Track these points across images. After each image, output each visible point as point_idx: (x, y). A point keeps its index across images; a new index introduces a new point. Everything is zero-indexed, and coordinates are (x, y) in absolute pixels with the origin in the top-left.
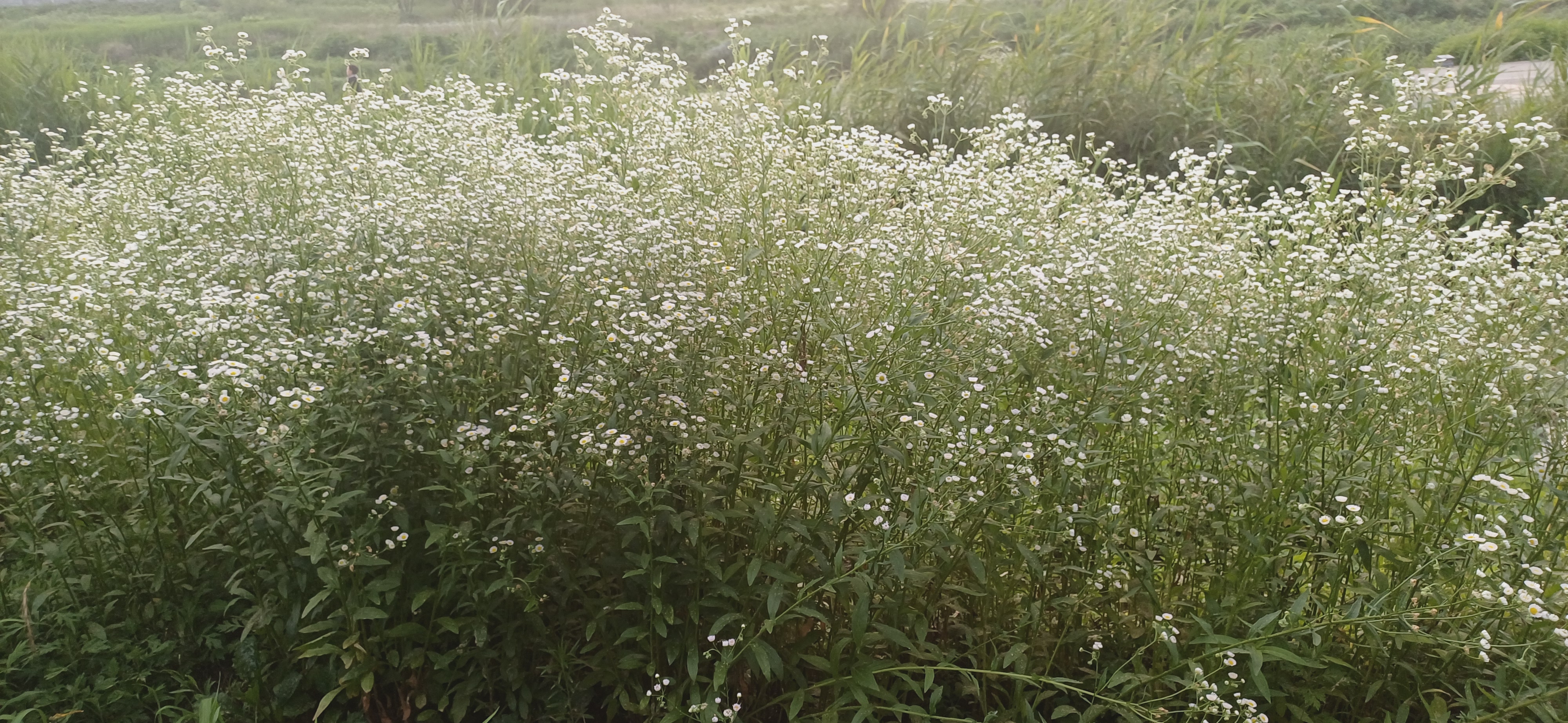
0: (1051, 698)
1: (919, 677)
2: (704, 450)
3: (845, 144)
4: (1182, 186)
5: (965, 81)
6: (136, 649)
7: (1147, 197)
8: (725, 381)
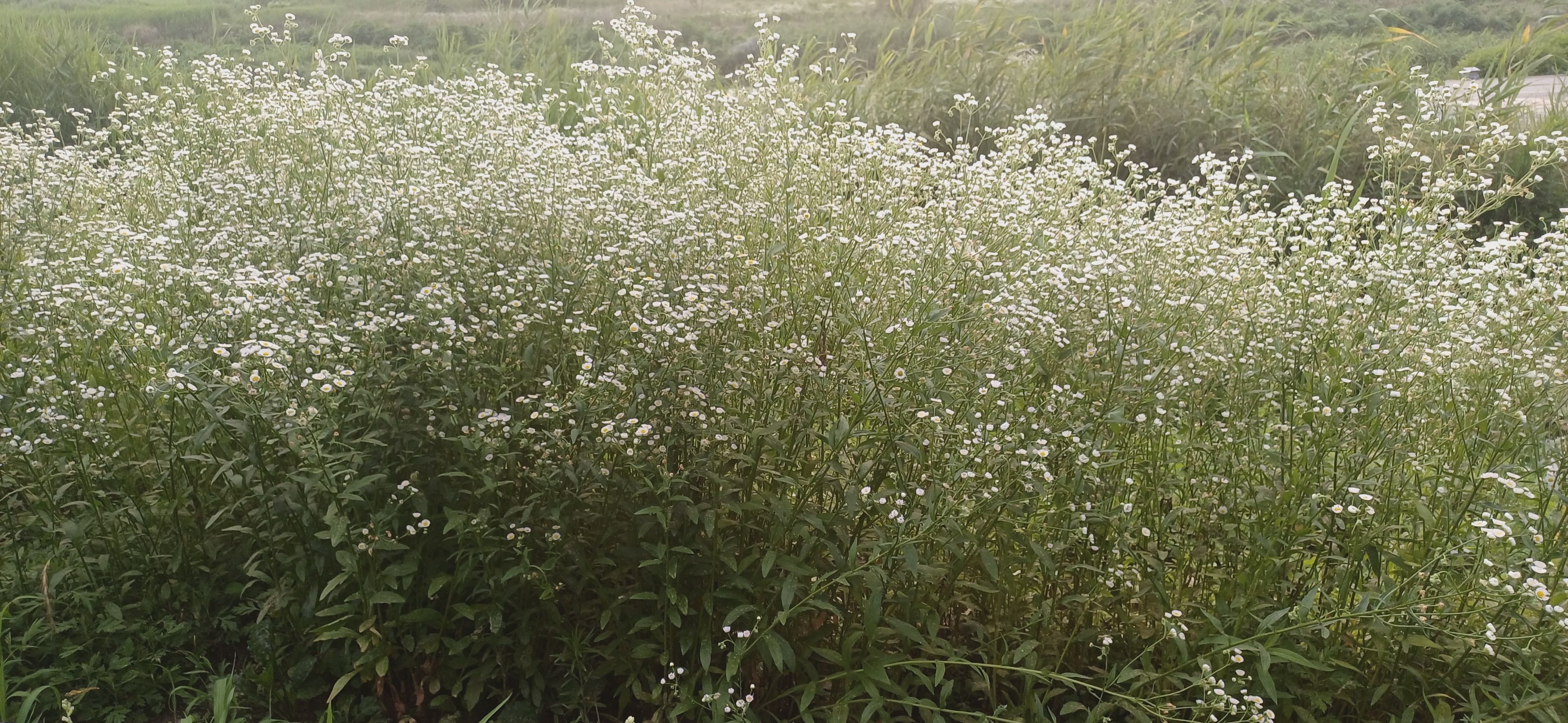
0: (1060, 696)
1: (930, 672)
2: (722, 442)
3: (869, 143)
4: (1202, 191)
5: (990, 83)
6: (152, 629)
7: (1168, 200)
8: (744, 374)
